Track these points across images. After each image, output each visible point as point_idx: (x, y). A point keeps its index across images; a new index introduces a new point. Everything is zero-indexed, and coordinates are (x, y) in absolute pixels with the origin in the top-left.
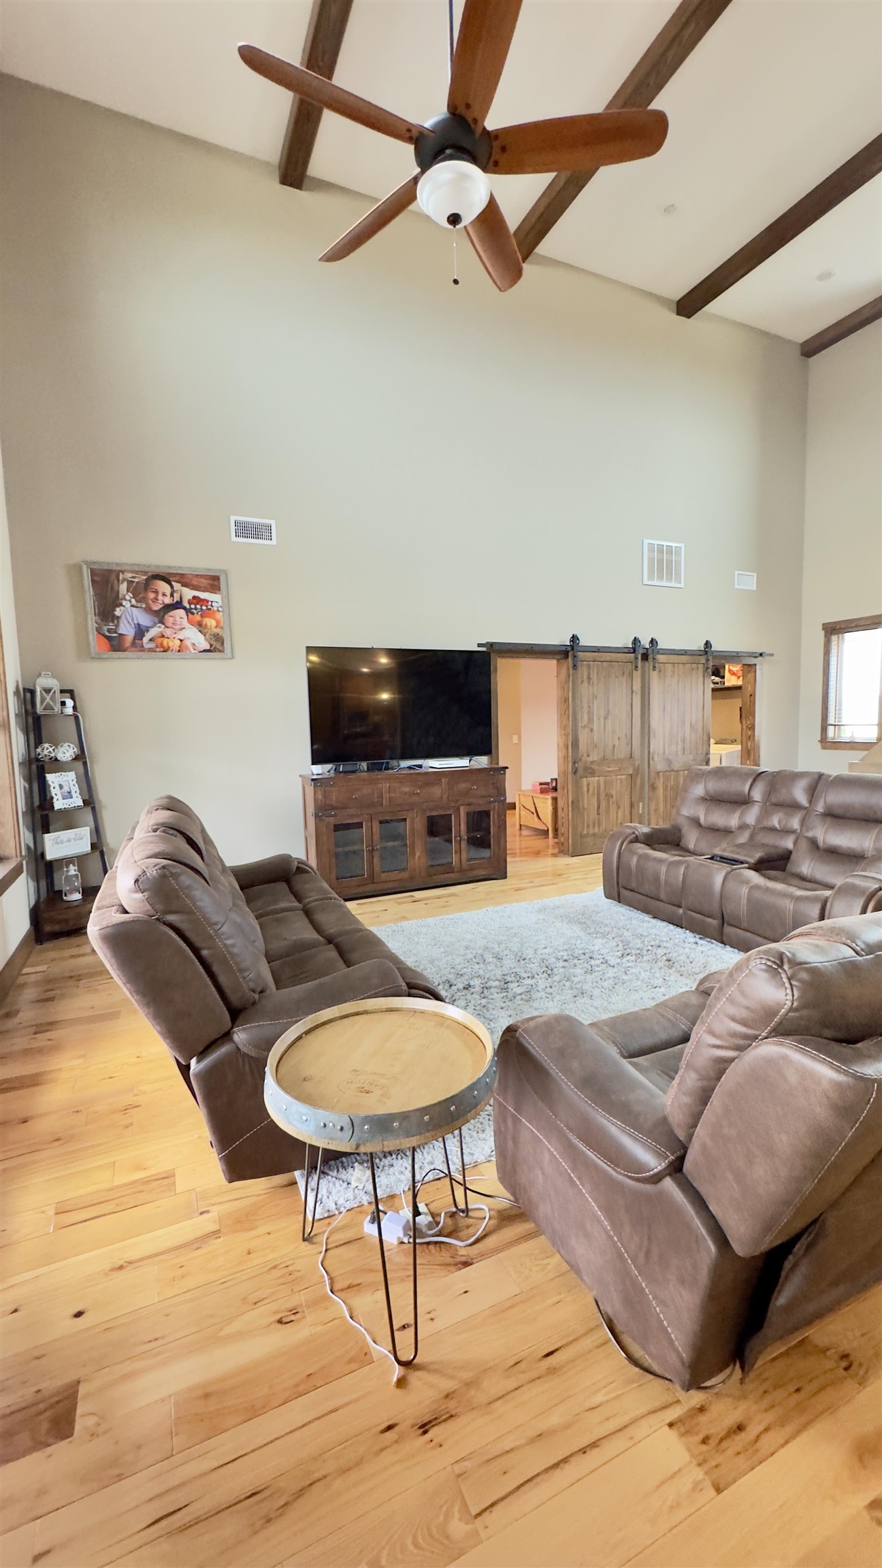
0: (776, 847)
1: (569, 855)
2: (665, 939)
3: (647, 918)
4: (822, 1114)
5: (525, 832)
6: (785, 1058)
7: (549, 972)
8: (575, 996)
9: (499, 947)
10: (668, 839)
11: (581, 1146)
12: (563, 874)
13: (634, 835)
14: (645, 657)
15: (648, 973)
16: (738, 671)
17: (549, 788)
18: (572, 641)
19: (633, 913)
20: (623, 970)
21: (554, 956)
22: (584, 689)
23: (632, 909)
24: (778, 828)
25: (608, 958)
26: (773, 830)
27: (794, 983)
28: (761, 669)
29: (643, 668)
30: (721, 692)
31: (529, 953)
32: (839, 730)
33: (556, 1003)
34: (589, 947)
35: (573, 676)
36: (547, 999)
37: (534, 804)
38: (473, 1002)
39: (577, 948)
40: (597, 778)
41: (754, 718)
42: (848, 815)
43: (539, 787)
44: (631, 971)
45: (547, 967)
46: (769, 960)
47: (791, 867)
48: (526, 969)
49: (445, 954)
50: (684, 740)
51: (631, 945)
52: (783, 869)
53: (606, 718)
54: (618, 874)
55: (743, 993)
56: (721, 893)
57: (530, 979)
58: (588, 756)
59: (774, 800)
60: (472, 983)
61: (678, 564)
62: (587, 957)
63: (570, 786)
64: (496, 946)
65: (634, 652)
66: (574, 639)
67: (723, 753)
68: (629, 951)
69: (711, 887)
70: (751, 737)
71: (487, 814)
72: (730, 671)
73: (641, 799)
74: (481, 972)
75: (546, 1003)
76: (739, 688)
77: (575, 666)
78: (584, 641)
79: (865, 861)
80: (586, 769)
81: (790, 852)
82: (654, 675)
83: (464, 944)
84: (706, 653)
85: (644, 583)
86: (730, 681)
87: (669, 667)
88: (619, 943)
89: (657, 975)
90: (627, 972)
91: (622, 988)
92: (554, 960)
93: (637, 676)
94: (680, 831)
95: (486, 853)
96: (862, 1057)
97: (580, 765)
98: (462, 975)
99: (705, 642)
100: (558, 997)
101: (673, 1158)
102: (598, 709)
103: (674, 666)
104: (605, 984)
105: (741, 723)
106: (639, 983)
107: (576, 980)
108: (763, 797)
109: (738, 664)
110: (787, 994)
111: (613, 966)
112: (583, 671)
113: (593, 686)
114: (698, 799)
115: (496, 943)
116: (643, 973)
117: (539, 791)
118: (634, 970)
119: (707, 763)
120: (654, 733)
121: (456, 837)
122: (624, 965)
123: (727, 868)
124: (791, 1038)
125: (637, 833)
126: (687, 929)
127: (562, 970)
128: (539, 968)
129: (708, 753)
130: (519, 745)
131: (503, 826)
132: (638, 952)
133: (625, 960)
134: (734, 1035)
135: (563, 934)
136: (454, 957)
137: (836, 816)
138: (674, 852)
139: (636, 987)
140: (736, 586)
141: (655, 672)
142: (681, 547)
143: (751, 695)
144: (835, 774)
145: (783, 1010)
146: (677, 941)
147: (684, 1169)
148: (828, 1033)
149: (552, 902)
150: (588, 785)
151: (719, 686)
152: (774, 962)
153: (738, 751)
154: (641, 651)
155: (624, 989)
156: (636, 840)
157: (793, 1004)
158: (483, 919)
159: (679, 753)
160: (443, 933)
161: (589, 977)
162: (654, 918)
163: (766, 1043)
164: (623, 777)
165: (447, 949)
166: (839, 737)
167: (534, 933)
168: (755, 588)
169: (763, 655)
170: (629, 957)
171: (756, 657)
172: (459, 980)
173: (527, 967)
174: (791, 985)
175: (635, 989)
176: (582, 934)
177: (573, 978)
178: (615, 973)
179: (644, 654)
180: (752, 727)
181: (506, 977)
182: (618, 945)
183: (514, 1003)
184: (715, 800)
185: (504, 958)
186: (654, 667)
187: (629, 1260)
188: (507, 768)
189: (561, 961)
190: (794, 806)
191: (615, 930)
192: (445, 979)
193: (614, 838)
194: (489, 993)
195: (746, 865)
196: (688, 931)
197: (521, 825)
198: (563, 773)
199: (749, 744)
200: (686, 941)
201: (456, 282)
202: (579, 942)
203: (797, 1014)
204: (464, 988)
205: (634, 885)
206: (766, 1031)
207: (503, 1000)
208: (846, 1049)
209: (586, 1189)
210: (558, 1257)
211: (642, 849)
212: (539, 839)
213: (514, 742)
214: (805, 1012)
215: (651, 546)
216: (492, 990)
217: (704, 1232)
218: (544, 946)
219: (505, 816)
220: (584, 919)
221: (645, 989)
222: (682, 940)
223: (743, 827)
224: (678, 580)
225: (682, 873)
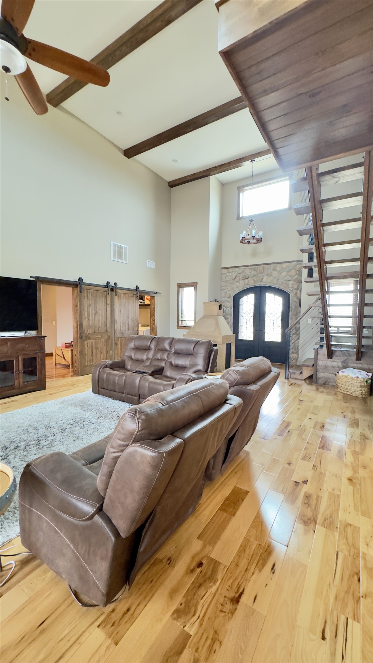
0: (159, 366)
1: (78, 375)
2: (117, 408)
3: (111, 400)
4: (148, 470)
5: (58, 366)
6: (136, 451)
7: (63, 431)
8: (74, 440)
9: (37, 424)
10: (120, 366)
11: (60, 513)
12: (75, 384)
13: (106, 365)
14: (112, 290)
15: (109, 424)
16: (149, 298)
17: (68, 345)
18: (79, 280)
19: (105, 398)
20: (98, 424)
21: (66, 423)
22: (85, 302)
23: (105, 397)
24: (160, 358)
25: (92, 420)
26: (158, 359)
27: (139, 421)
28: (157, 298)
29: (111, 295)
30: (142, 306)
31: (53, 424)
32: (183, 322)
33: (64, 446)
34: (84, 417)
35: (80, 296)
36: (60, 445)
37: (63, 353)
38: (19, 455)
39: (78, 418)
40: (91, 341)
41: (155, 317)
42: (182, 353)
43: (65, 345)
44: (101, 424)
45: (62, 429)
46: (131, 413)
47: (164, 373)
48: (50, 432)
49: (5, 433)
50: (128, 324)
51: (102, 413)
52: (161, 374)
53: (95, 315)
54: (98, 382)
55: (122, 428)
56: (139, 386)
57: (52, 437)
58: (87, 331)
59: (158, 348)
60: (19, 445)
61: (125, 254)
62: (82, 421)
63: (79, 345)
64: (36, 423)
65: (107, 287)
66: (80, 279)
67: (144, 330)
68: (101, 415)
69: (135, 384)
70: (154, 324)
71: (35, 359)
72: (146, 298)
73: (111, 349)
74: (26, 438)
75: (59, 447)
76: (149, 305)
77: (81, 291)
78: (85, 281)
79: (187, 369)
80: (86, 337)
81: (164, 368)
82: (116, 298)
83: (17, 425)
84: (137, 290)
85: (112, 259)
86: (147, 302)
87: (122, 295)
88: (97, 412)
89: (113, 423)
90: (100, 425)
91: (97, 432)
92: (66, 425)
93: (109, 297)
94: (125, 362)
95: (34, 378)
96: (162, 444)
97: (84, 335)
98: (14, 442)
99: (136, 286)
100: (66, 443)
101: (99, 505)
102: (91, 311)
103: (124, 295)
104: (89, 432)
105: (150, 318)
106: (104, 429)
107: (75, 433)
108: (155, 348)
109: (149, 296)
110: (137, 425)
111: (94, 423)
112: (85, 294)
113: (89, 301)
114: (131, 348)
115: (36, 422)
116: (106, 424)
117: (65, 347)
118: (103, 423)
119: (138, 334)
120: (116, 321)
121: (16, 371)
122: (98, 422)
123: (141, 375)
124: (139, 443)
125: (107, 364)
126: (126, 402)
127: (69, 430)
128: (58, 430)
129: (138, 330)
130: (56, 325)
131: (43, 365)
132: (105, 415)
133: (99, 419)
134: (120, 446)
135: (72, 412)
136: (10, 433)
137: (178, 353)
138: (122, 371)
139: (103, 431)
140: (148, 266)
141: (116, 296)
142: (126, 247)
143: (153, 308)
144: (178, 338)
145: (136, 432)
146: (122, 408)
147: (103, 509)
148: (152, 438)
149: (68, 398)
150: (87, 344)
151: (143, 304)
152: (133, 414)
153: (149, 329)
154: (111, 287)
155: (98, 432)
156: (106, 367)
157: (139, 429)
158: (30, 411)
159: (127, 330)
160: (5, 421)
161: (82, 430)
162: (114, 399)
163: (130, 447)
164: (103, 340)
165: (7, 430)
166: (183, 324)
167: (57, 414)
168: (154, 267)
169: (158, 293)
170: (101, 418)
171: (155, 294)
172: (12, 445)
173: (51, 431)
174: (138, 422)
175: (103, 432)
176: (81, 411)
177: (74, 432)
178: (94, 426)
179: (112, 288)
180: (154, 320)
181: (39, 438)
182: (97, 414)
183: (42, 450)
184: (137, 349)
185: (39, 429)
186: (116, 294)
187: (81, 559)
188: (46, 336)
189: (69, 425)
190: (165, 350)
191: (96, 407)
192: (4, 445)
193: (96, 366)
194: (29, 448)
195: (148, 374)
196: (127, 403)
197: (56, 363)
198: (75, 339)
199: (153, 326)
200: (126, 407)
201: (7, 99)
202: (79, 415)
203: (140, 433)
204: (15, 448)
205: (105, 387)
206: (131, 442)
207: (36, 450)
208: (156, 443)
209: (62, 533)
210: (52, 571)
211: (108, 370)
212: (65, 369)
213: (53, 324)
214: (143, 431)
215: (114, 245)
216: (31, 446)
217: (110, 533)
218: (61, 420)
219: (45, 360)
220: (83, 405)
221: (107, 431)
222: (124, 407)
223: (148, 359)
224: (125, 260)
225: (124, 379)
